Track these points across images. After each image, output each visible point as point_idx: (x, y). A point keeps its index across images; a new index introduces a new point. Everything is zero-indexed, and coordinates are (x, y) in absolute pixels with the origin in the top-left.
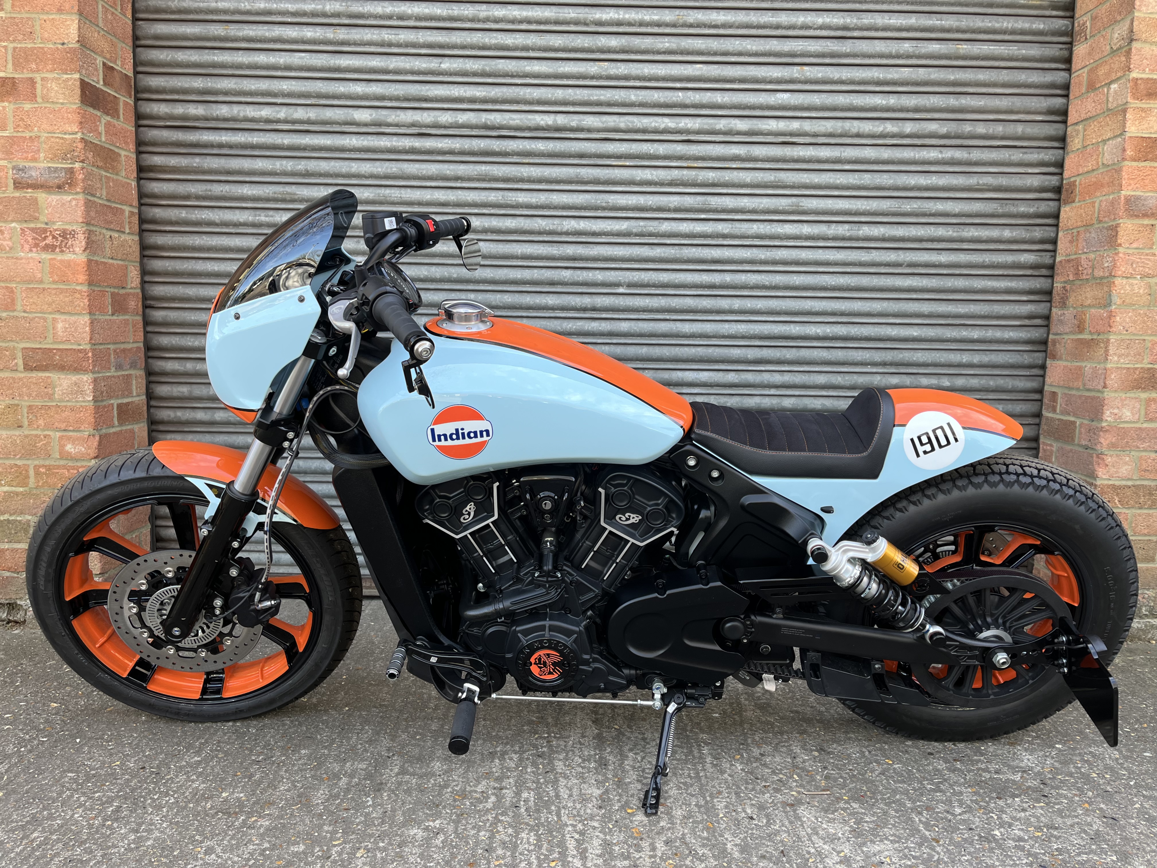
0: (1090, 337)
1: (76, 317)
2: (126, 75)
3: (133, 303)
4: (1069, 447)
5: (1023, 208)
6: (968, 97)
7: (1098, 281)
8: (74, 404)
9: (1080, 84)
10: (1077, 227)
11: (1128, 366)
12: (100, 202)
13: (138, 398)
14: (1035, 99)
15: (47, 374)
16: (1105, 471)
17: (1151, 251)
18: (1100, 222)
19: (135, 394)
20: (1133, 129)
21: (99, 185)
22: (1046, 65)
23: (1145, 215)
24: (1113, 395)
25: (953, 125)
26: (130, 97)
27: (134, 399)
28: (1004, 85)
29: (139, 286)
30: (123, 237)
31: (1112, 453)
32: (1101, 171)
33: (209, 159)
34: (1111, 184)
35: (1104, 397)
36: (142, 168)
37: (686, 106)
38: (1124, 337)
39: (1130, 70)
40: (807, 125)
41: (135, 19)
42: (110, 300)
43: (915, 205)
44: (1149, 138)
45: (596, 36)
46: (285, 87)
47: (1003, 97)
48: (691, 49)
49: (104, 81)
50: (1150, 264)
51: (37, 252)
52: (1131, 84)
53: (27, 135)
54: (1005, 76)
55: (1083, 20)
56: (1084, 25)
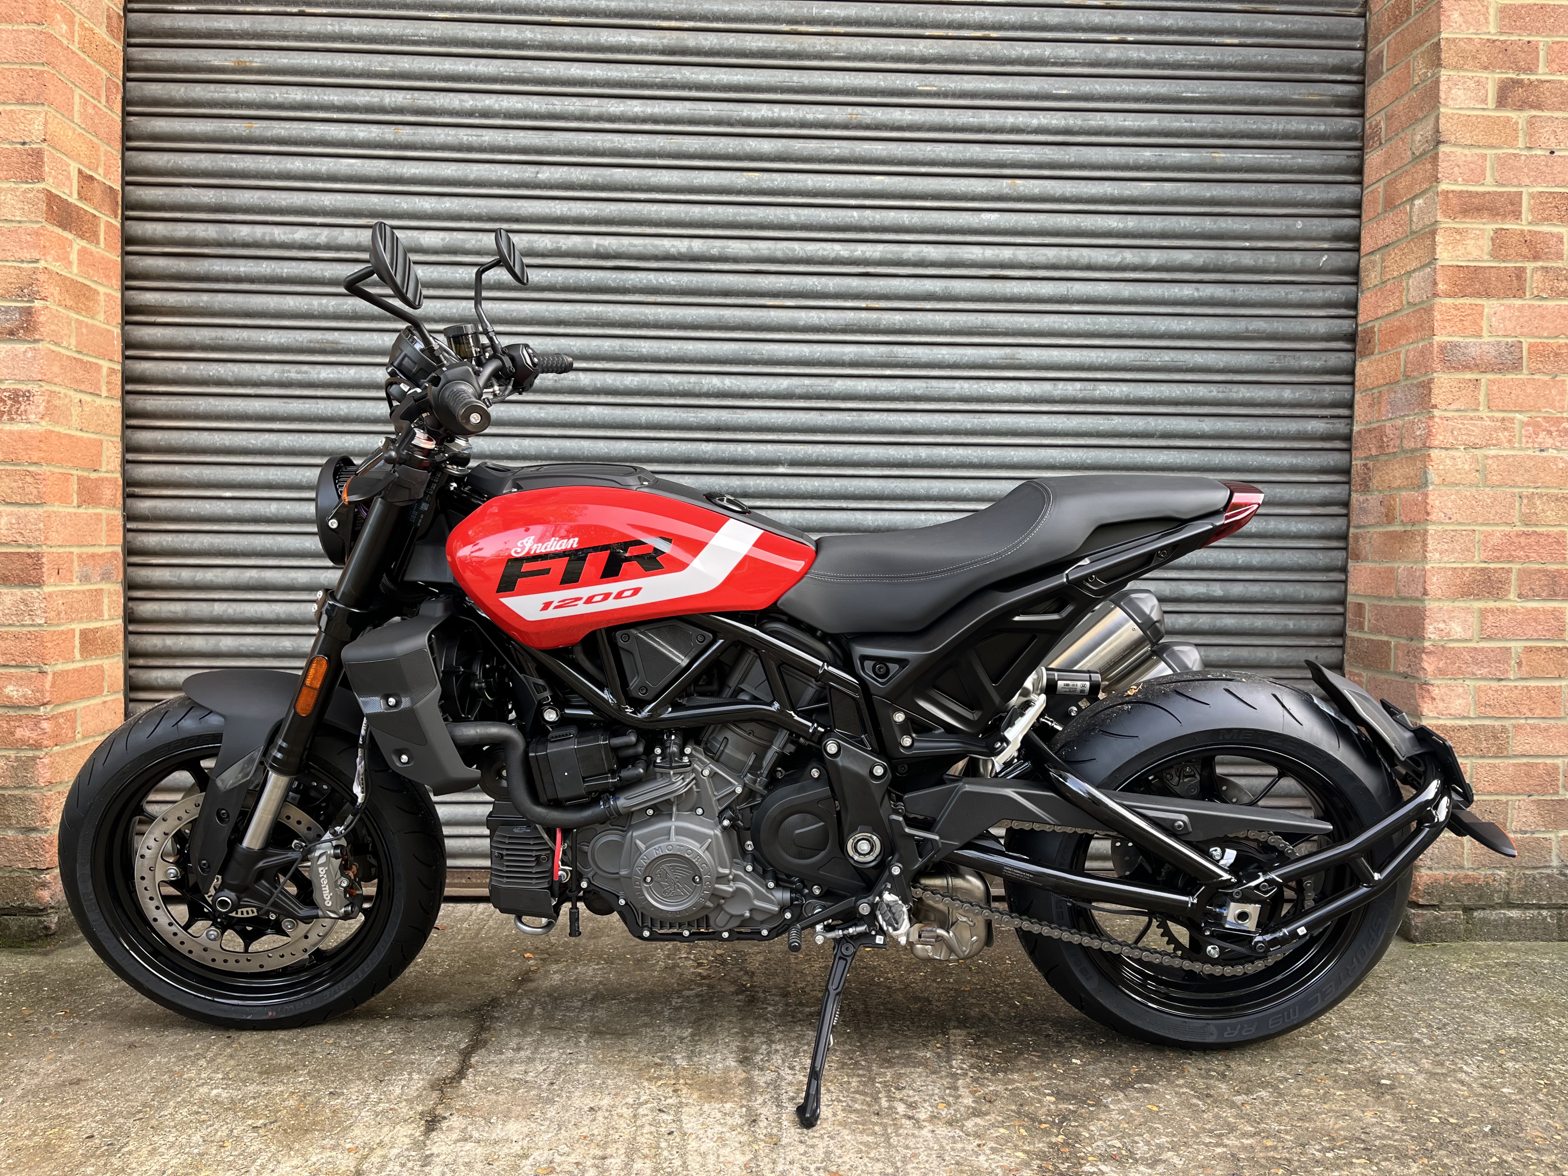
0: (1402, 529)
1: (27, 509)
2: (110, 188)
3: (108, 492)
4: (1383, 677)
5: (1306, 361)
7: (1409, 455)
8: (18, 629)
9: (1375, 201)
10: (1379, 386)
11: (1454, 565)
12: (68, 353)
13: (112, 623)
14: (1316, 221)
16: (1431, 706)
17: (1477, 414)
18: (1407, 377)
19: (106, 617)
20: (1445, 256)
21: (66, 332)
22: (1330, 178)
23: (1467, 367)
24: (1436, 604)
25: (1212, 254)
26: (116, 217)
27: (105, 624)
28: (1275, 204)
29: (119, 469)
30: (98, 401)
31: (1439, 682)
32: (1406, 312)
33: (221, 297)
34: (1420, 327)
35: (1424, 608)
36: (128, 309)
37: (863, 229)
38: (1446, 527)
39: (1437, 180)
40: (1022, 254)
41: (126, 114)
42: (75, 487)
43: (1167, 357)
44: (1467, 267)
45: (743, 139)
46: (327, 203)
47: (1275, 219)
48: (868, 156)
49: (79, 194)
50: (1477, 431)
52: (1440, 199)
54: (1276, 191)
55: (1376, 119)
56: (1377, 125)
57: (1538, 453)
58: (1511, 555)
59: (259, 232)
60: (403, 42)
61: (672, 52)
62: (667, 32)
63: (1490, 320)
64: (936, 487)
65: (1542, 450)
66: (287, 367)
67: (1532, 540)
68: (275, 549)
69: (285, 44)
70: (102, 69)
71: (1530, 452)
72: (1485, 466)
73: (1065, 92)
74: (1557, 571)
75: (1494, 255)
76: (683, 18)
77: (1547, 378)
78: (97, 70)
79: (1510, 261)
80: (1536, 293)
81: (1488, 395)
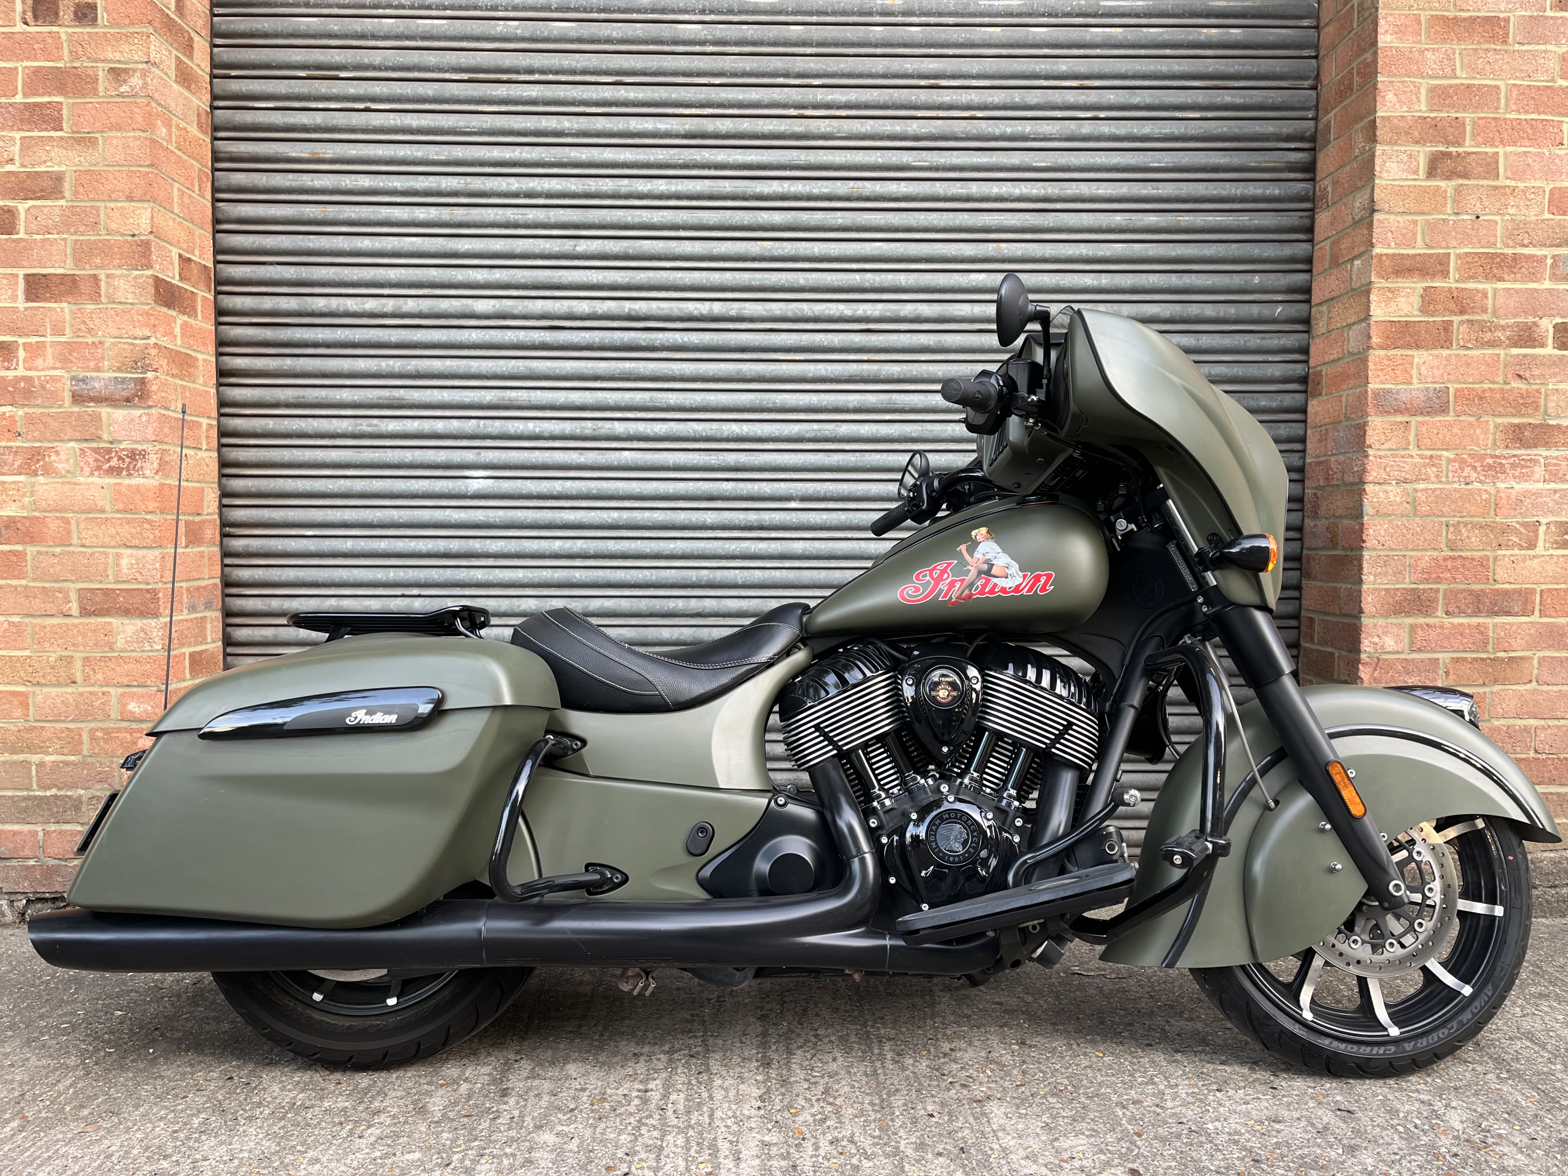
0: (1343, 553)
1: (145, 551)
2: (205, 268)
3: (209, 532)
5: (1264, 401)
6: (1193, 275)
7: (1348, 488)
8: (139, 654)
9: (1323, 258)
10: (1325, 425)
11: (1387, 587)
12: (176, 416)
13: (213, 645)
14: (1272, 276)
15: (108, 620)
17: (1407, 452)
18: (1348, 419)
19: (209, 640)
20: (1379, 311)
21: (173, 397)
22: (1284, 236)
23: (1398, 411)
24: (1371, 621)
25: (1178, 307)
26: (210, 291)
27: (208, 647)
28: (1234, 261)
29: (217, 511)
30: (201, 454)
32: (1347, 360)
33: (302, 360)
34: (1357, 375)
35: (1360, 623)
36: (222, 373)
37: (865, 290)
38: (1380, 553)
39: (1372, 245)
41: (215, 200)
42: (183, 530)
44: (1399, 322)
45: (757, 212)
46: (392, 276)
47: (1234, 274)
48: (869, 225)
49: (180, 275)
50: (1407, 467)
51: (100, 476)
52: (1374, 261)
53: (90, 340)
54: (1235, 250)
55: (1325, 183)
56: (1325, 189)
57: (1463, 486)
58: (1439, 577)
59: (334, 304)
60: (457, 133)
61: (693, 136)
62: (688, 119)
63: (1419, 369)
65: (1467, 484)
66: (359, 421)
67: (1458, 562)
68: (352, 580)
69: (353, 137)
70: (194, 163)
71: (1456, 486)
72: (1414, 499)
73: (1043, 164)
74: (1482, 590)
75: (1423, 310)
76: (702, 106)
77: (1472, 419)
78: (192, 165)
79: (1438, 316)
80: (1462, 343)
81: (1417, 435)
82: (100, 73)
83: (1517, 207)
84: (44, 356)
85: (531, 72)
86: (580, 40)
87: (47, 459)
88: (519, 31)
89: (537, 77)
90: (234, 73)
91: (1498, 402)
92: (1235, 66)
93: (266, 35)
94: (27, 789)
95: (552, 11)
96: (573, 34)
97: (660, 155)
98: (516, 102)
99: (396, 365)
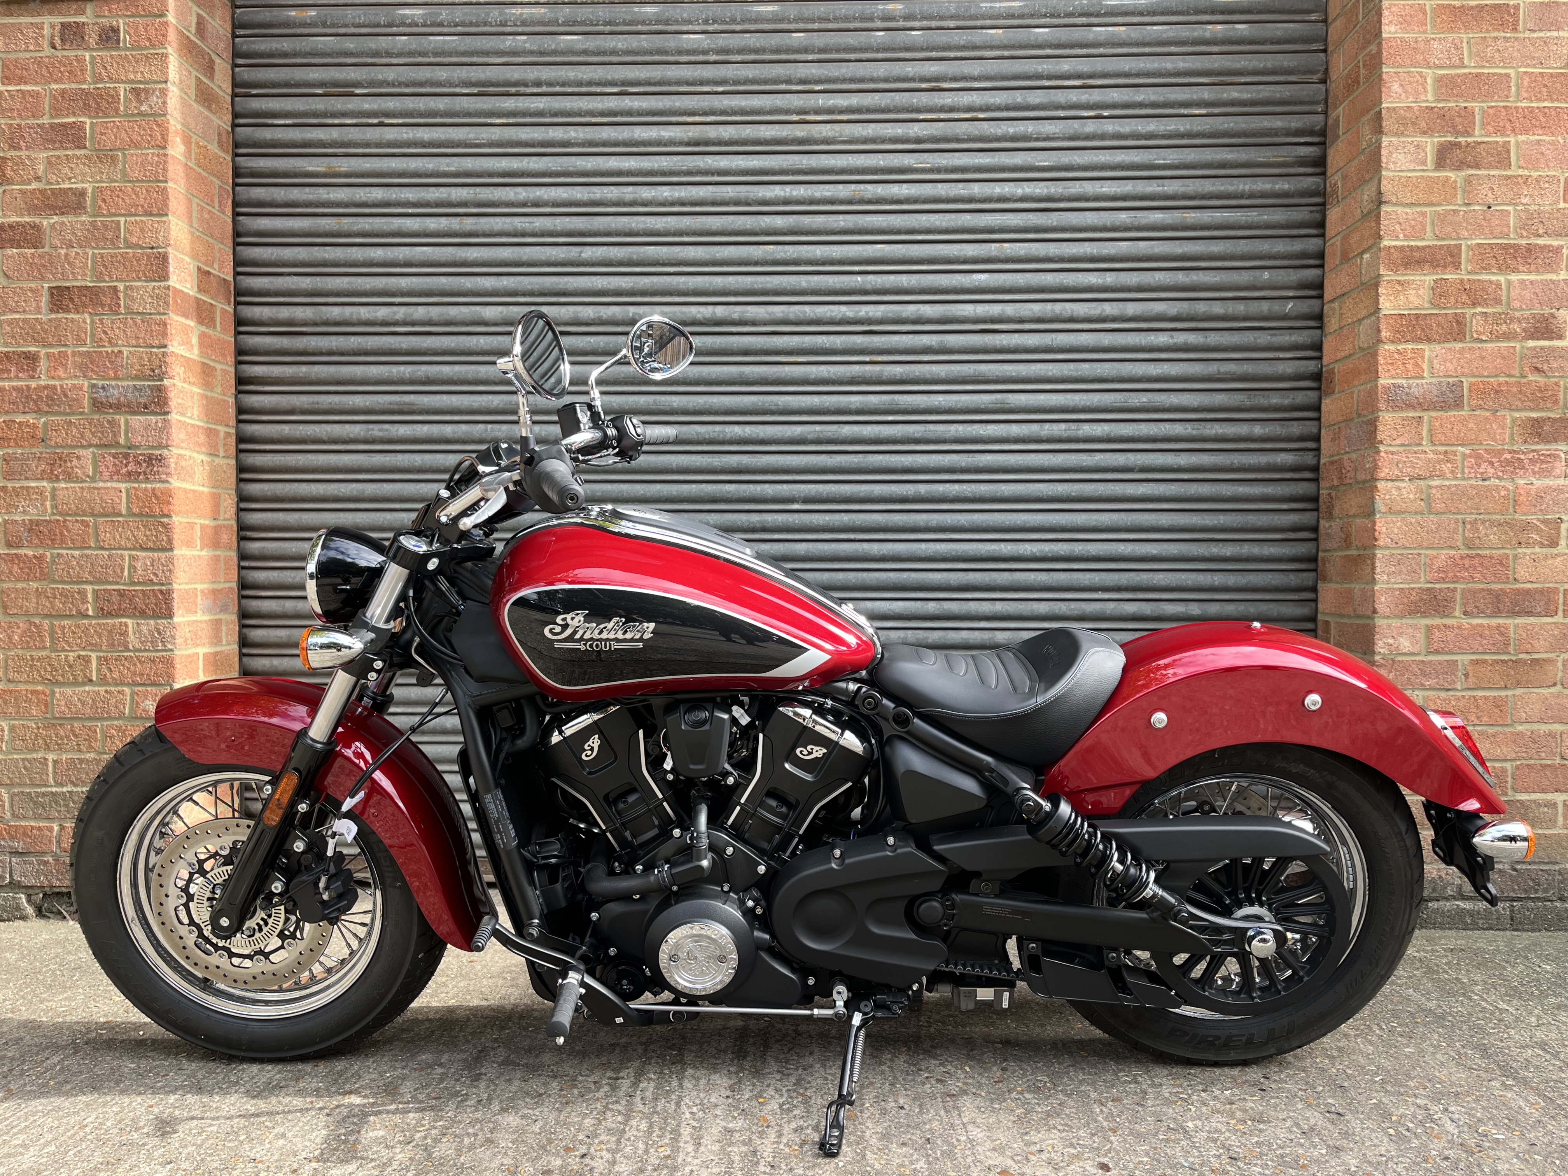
0: (1357, 553)
1: (160, 553)
2: (224, 280)
3: (225, 536)
5: (1275, 400)
6: (1201, 272)
7: (1361, 486)
8: (153, 653)
9: (1334, 254)
10: (1339, 423)
11: (1401, 586)
12: (192, 422)
13: (228, 648)
14: (1281, 272)
15: (124, 620)
17: (1420, 448)
18: (1359, 415)
19: (224, 642)
20: (1387, 306)
21: (189, 404)
22: (1294, 232)
23: (1409, 406)
24: (1385, 621)
25: (1185, 305)
26: (229, 304)
27: (223, 648)
28: (1242, 258)
29: (234, 517)
30: (218, 460)
32: (1358, 355)
33: (317, 368)
34: (1368, 370)
35: (1374, 624)
36: (241, 381)
37: (866, 292)
38: (1393, 552)
39: (1380, 238)
40: (1010, 310)
41: (236, 214)
42: (199, 534)
43: (1144, 399)
44: (1409, 315)
45: (759, 217)
46: (404, 285)
47: (1243, 272)
48: (870, 227)
49: (198, 287)
50: (1421, 463)
51: (118, 481)
52: (1383, 253)
53: (109, 350)
54: (1243, 246)
55: (1335, 178)
56: (1335, 184)
57: (1480, 482)
58: (1456, 576)
59: (348, 312)
60: (467, 145)
61: (697, 144)
62: (692, 127)
64: (935, 519)
65: (1484, 480)
66: (371, 426)
67: (1476, 561)
69: (368, 151)
70: (215, 180)
71: (1473, 482)
73: (1045, 164)
74: (1501, 590)
75: (1434, 303)
76: (705, 114)
77: (1488, 414)
78: (212, 181)
79: (1450, 308)
80: (1475, 336)
81: (1430, 430)
82: (122, 94)
83: (1531, 196)
84: (65, 366)
85: (538, 84)
86: (585, 52)
87: (69, 464)
88: (527, 45)
89: (544, 89)
90: (254, 92)
91: (1514, 396)
92: (1241, 62)
93: (285, 55)
94: (46, 786)
95: (559, 25)
96: (580, 47)
97: (664, 162)
98: (524, 114)
99: (406, 371)
